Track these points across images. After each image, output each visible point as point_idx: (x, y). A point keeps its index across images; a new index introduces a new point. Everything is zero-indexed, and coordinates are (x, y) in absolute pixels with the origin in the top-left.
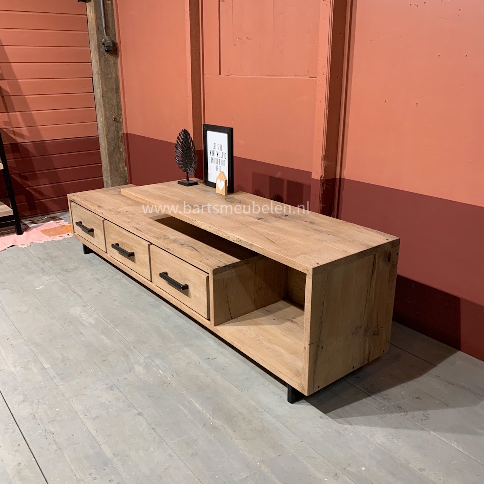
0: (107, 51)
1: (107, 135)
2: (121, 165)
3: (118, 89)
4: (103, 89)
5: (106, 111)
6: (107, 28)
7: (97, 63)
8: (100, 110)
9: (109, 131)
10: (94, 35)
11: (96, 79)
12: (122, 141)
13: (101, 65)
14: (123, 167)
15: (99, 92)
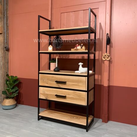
0: (6, 50)
3: (8, 62)
4: (3, 62)
5: (4, 70)
6: (6, 43)
9: (4, 77)
13: (3, 54)
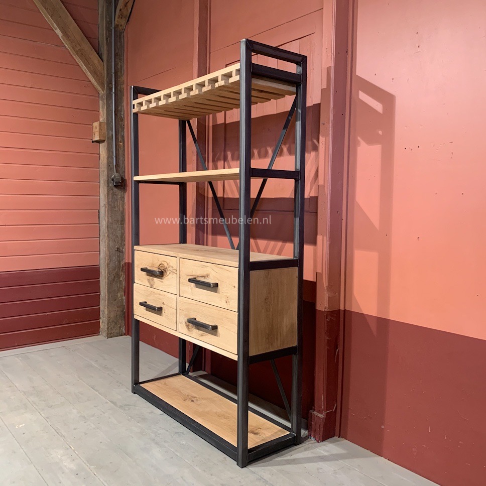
0: (116, 186)
1: (108, 264)
2: (119, 295)
3: (123, 221)
4: (108, 221)
5: (109, 241)
6: (117, 165)
7: (105, 196)
8: (104, 240)
9: (111, 261)
10: (104, 171)
11: (103, 211)
12: (122, 271)
13: (108, 199)
14: (121, 296)
15: (105, 223)
